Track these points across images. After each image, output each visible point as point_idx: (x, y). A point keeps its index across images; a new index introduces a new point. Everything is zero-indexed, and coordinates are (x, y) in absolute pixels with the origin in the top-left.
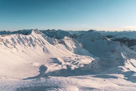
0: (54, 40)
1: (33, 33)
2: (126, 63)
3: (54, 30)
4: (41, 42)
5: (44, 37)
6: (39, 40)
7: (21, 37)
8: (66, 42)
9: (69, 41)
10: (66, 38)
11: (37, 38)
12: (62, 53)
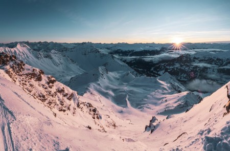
0: (39, 54)
1: (18, 46)
2: (101, 78)
3: (46, 42)
4: (26, 56)
5: (29, 50)
6: (24, 54)
8: (53, 56)
9: (57, 55)
10: (53, 51)
11: (21, 51)
12: (46, 68)
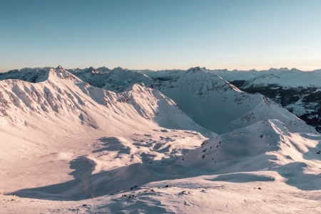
0: (108, 94)
1: (52, 77)
2: (283, 144)
4: (75, 100)
5: (81, 86)
6: (69, 95)
7: (22, 88)
9: (145, 96)
10: (136, 87)
11: (62, 88)
